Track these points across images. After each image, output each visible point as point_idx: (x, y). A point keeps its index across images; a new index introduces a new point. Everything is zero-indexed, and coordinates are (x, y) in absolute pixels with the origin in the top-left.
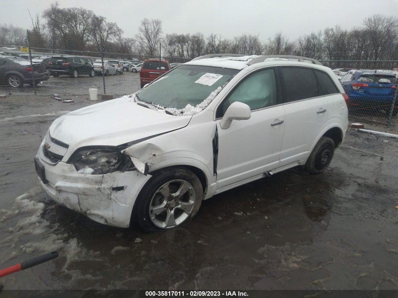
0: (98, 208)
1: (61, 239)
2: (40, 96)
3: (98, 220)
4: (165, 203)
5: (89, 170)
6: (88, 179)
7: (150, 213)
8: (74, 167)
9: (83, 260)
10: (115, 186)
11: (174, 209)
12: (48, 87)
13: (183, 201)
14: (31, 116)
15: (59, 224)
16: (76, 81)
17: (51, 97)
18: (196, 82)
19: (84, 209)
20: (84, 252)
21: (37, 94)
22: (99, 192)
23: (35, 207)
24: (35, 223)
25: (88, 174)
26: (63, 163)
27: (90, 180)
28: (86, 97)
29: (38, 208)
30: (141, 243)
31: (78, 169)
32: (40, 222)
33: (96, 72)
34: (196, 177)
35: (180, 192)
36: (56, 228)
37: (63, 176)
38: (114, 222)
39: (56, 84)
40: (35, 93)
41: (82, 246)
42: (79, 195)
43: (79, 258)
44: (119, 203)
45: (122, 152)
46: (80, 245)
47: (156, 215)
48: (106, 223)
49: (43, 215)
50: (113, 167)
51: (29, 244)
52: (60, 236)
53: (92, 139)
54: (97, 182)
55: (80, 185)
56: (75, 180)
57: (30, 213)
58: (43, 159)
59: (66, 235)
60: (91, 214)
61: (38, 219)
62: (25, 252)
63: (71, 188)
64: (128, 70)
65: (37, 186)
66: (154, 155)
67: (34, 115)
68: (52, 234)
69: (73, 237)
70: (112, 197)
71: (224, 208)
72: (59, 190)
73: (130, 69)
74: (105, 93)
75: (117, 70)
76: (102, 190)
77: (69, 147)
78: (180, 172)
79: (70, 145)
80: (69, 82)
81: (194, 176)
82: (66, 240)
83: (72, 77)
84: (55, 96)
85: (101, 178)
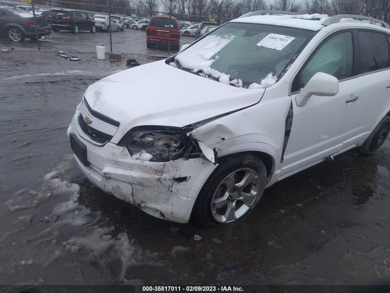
0: (156, 202)
1: (109, 234)
2: (45, 52)
3: (152, 213)
4: (227, 194)
5: (147, 156)
6: (146, 166)
7: (212, 207)
8: (127, 151)
9: (142, 263)
10: (177, 177)
11: (235, 201)
12: (50, 43)
13: (245, 192)
14: (40, 74)
15: (101, 213)
16: (77, 37)
17: (57, 54)
18: (259, 44)
19: (138, 202)
20: (139, 253)
21: (41, 50)
22: (159, 183)
23: (69, 189)
24: (73, 211)
25: (146, 161)
26: (112, 144)
27: (148, 168)
28: (93, 55)
29: (73, 190)
30: (201, 241)
31: (132, 154)
32: (78, 209)
33: (97, 28)
34: (263, 165)
35: (245, 182)
36: (99, 217)
37: (113, 160)
38: (172, 217)
39: (58, 39)
40: (39, 49)
41: (134, 243)
42: (133, 185)
43: (136, 261)
44: (180, 196)
45: (188, 134)
46: (132, 242)
47: (217, 209)
48: (162, 218)
49: (81, 200)
50: (175, 154)
51: (72, 240)
52: (106, 230)
53: (148, 117)
54: (156, 172)
55: (135, 174)
56: (129, 167)
57: (65, 197)
58: (83, 136)
59: (113, 228)
60: (145, 207)
61: (76, 205)
62: (70, 250)
63: (124, 176)
64: (128, 27)
65: (64, 160)
66: (223, 139)
67: (42, 74)
68: (96, 227)
69: (122, 231)
70: (173, 189)
71: (282, 197)
72: (107, 177)
73: (130, 26)
74: (112, 51)
75: (118, 26)
76: (163, 182)
77: (121, 126)
78: (248, 159)
79: (121, 123)
80: (70, 37)
81: (261, 163)
82: (114, 235)
83: (74, 32)
84: (60, 53)
85: (162, 167)
